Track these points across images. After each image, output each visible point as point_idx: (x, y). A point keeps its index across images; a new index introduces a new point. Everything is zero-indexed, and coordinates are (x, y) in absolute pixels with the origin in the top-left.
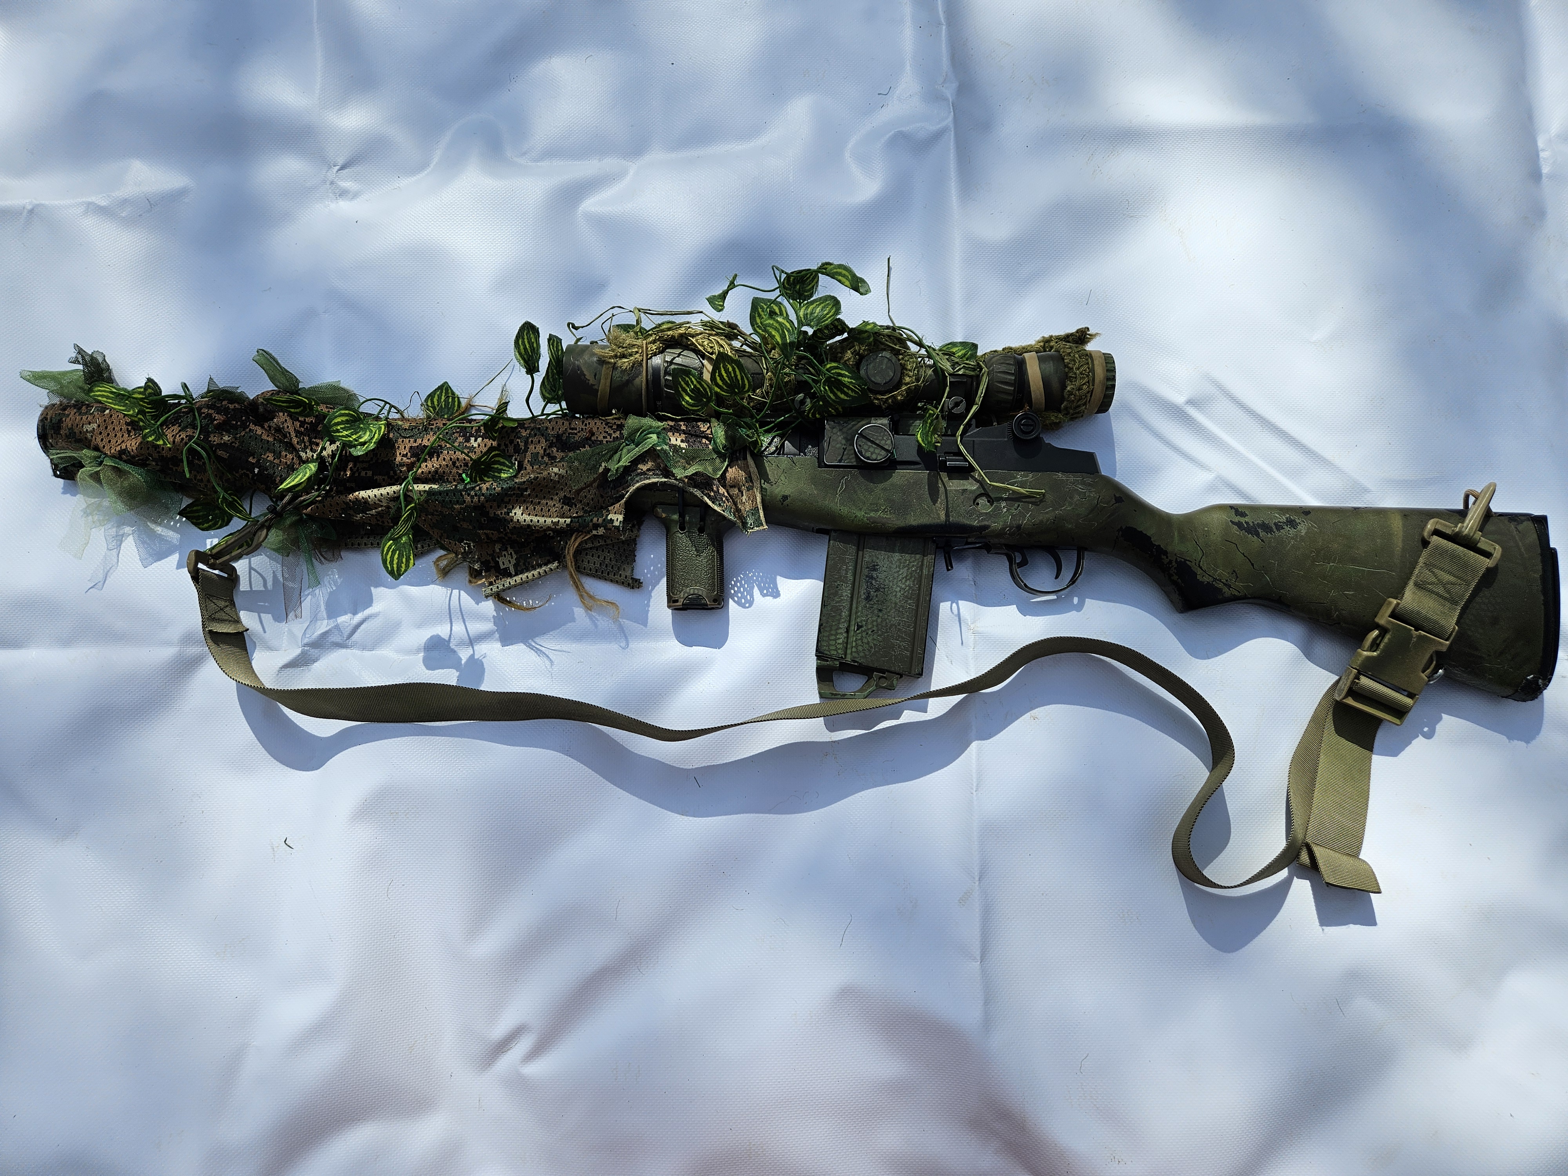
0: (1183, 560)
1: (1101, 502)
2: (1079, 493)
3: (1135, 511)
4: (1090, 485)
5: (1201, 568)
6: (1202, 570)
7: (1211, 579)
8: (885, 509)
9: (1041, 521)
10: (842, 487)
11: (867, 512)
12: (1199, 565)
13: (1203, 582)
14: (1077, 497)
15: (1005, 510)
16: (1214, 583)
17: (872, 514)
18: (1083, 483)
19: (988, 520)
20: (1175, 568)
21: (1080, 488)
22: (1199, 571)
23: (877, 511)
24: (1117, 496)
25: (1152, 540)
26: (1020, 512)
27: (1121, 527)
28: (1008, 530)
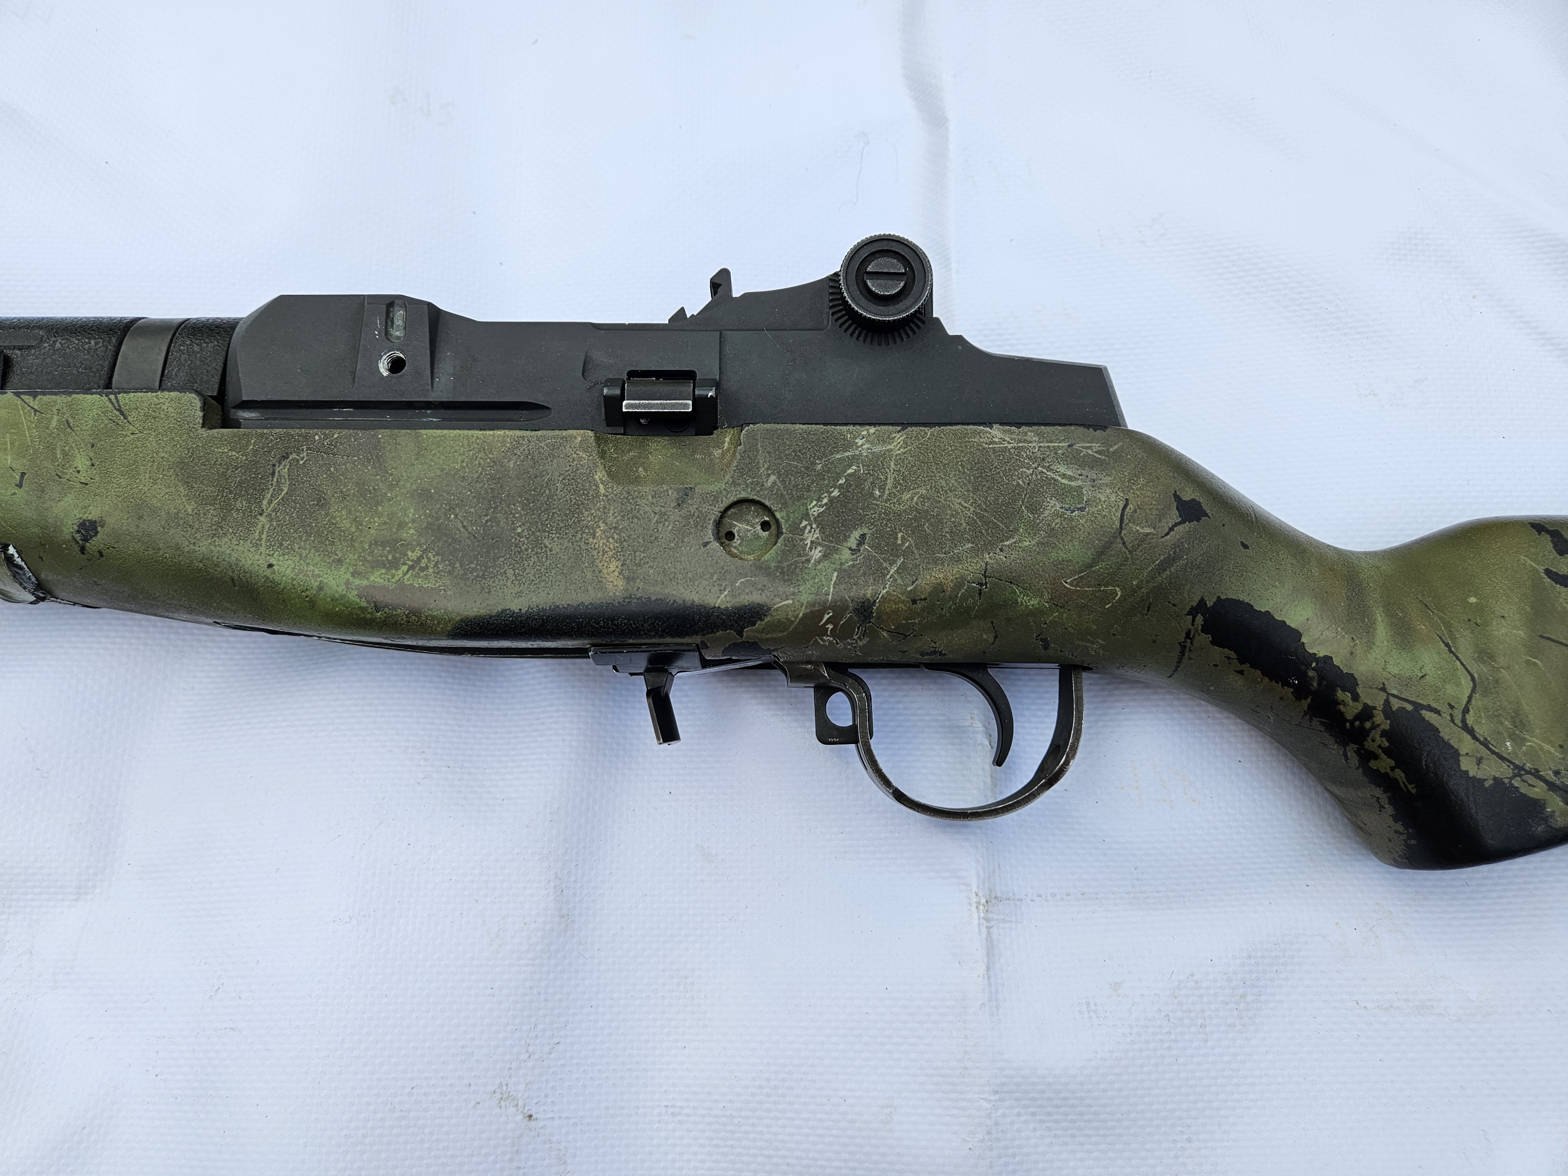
0: (1409, 707)
1: (1132, 520)
2: (1062, 493)
3: (1245, 547)
4: (1096, 461)
5: (1471, 732)
6: (1474, 737)
7: (1503, 771)
8: (419, 559)
9: (939, 589)
10: (279, 489)
11: (361, 568)
12: (1464, 721)
13: (1481, 781)
14: (1053, 507)
16: (1516, 783)
17: (377, 577)
18: (1073, 458)
19: (762, 590)
20: (1384, 734)
22: (1465, 745)
24: (1186, 497)
25: (1303, 640)
26: (868, 558)
27: (1202, 602)
28: (828, 621)
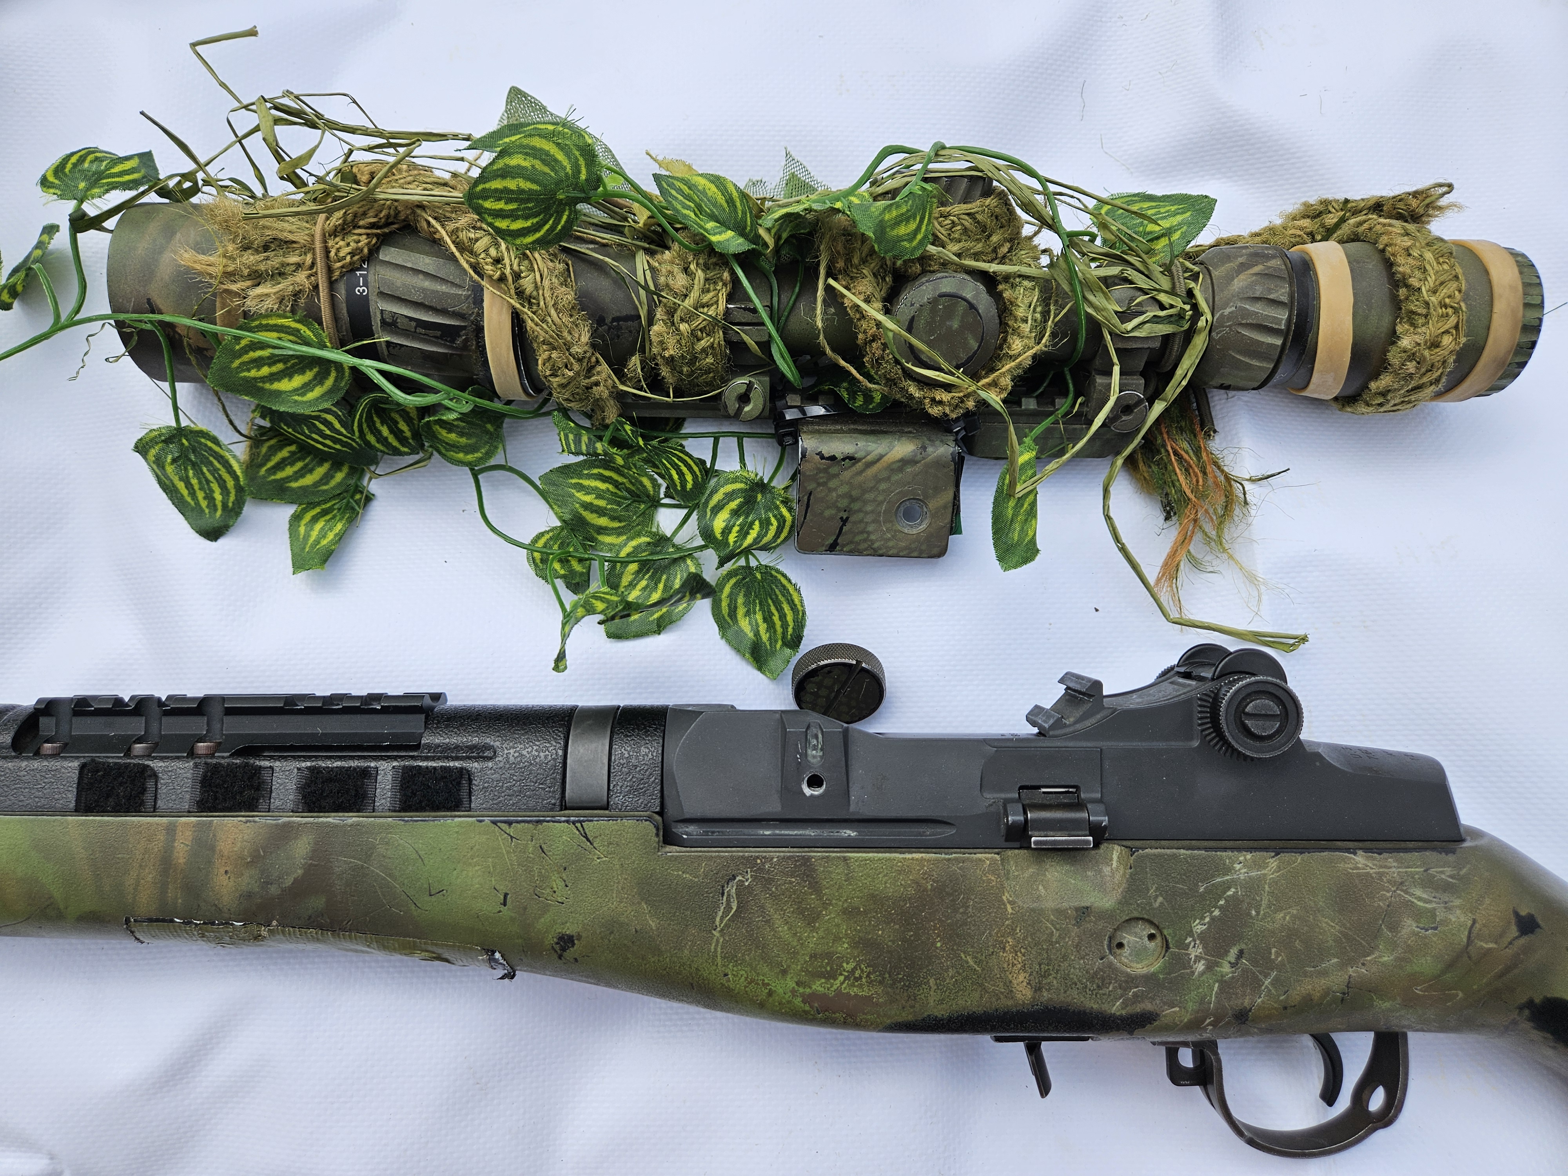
1: (1478, 936)
2: (1418, 915)
4: (1447, 888)
8: (854, 970)
9: (1307, 998)
10: (729, 907)
11: (803, 979)
14: (1409, 926)
15: (1200, 967)
17: (818, 986)
18: (1429, 883)
19: (1153, 999)
21: (1420, 899)
23: (831, 976)
24: (1523, 913)
26: (1246, 971)
27: (1531, 999)
28: (1209, 1024)
